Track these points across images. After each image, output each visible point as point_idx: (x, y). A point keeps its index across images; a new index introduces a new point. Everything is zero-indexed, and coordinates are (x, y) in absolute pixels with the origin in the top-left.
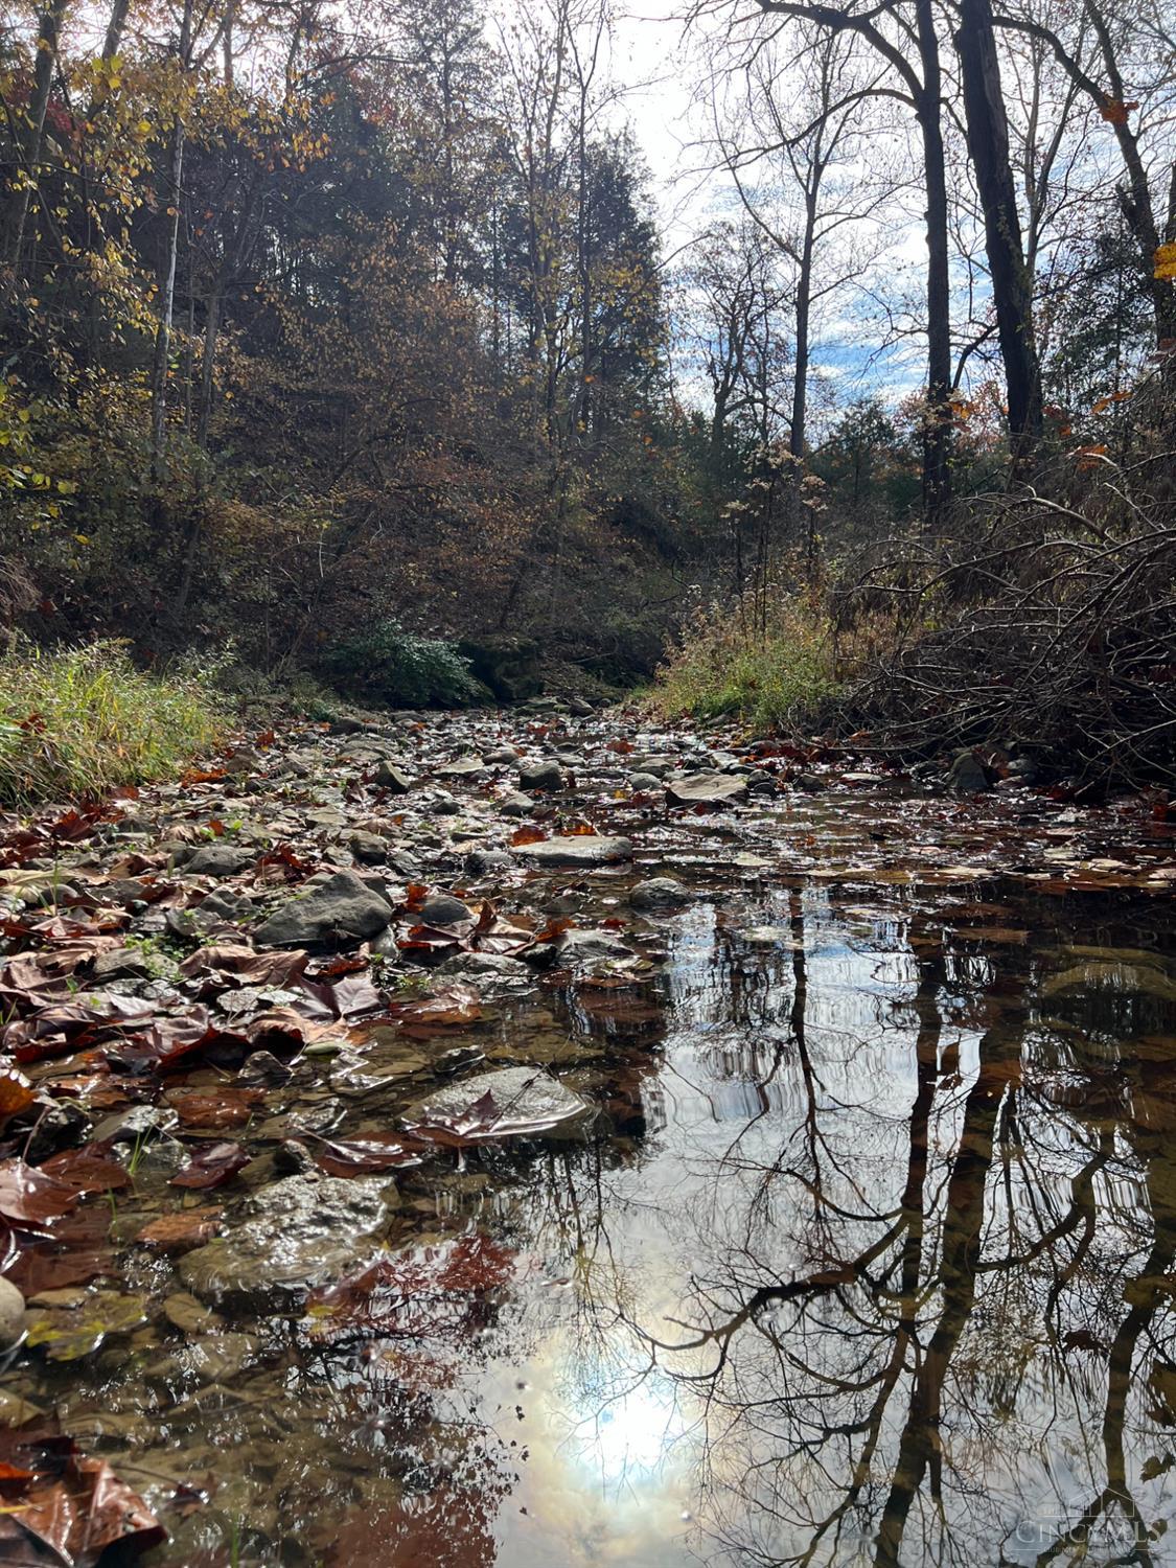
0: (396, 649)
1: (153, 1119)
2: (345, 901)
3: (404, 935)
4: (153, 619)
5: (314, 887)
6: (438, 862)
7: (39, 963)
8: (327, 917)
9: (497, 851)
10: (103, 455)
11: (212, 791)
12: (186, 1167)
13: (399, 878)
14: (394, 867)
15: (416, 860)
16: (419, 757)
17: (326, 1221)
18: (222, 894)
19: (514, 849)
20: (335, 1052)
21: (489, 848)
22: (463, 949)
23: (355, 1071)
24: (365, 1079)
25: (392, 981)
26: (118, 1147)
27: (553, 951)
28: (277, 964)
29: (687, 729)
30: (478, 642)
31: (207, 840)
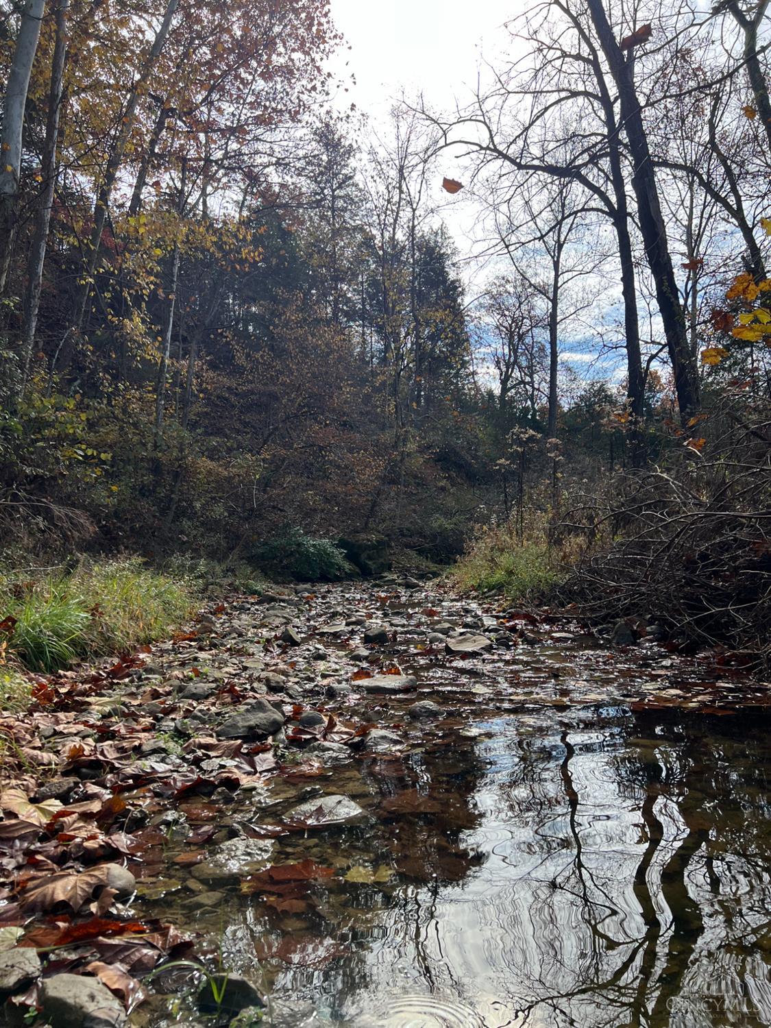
0: (299, 545)
1: (176, 816)
2: (261, 715)
3: (290, 732)
4: (154, 532)
5: (246, 707)
6: (311, 691)
7: (115, 746)
8: (252, 723)
9: (344, 685)
10: (126, 434)
11: (191, 646)
12: (191, 835)
13: (290, 700)
14: (288, 694)
15: (300, 690)
16: (308, 620)
17: (249, 854)
18: (200, 711)
19: (353, 683)
20: (254, 789)
21: (339, 682)
22: (318, 740)
23: (264, 798)
24: (268, 801)
25: (283, 756)
26: (162, 827)
27: (362, 741)
28: (228, 747)
29: (474, 598)
30: (350, 539)
31: (191, 679)
